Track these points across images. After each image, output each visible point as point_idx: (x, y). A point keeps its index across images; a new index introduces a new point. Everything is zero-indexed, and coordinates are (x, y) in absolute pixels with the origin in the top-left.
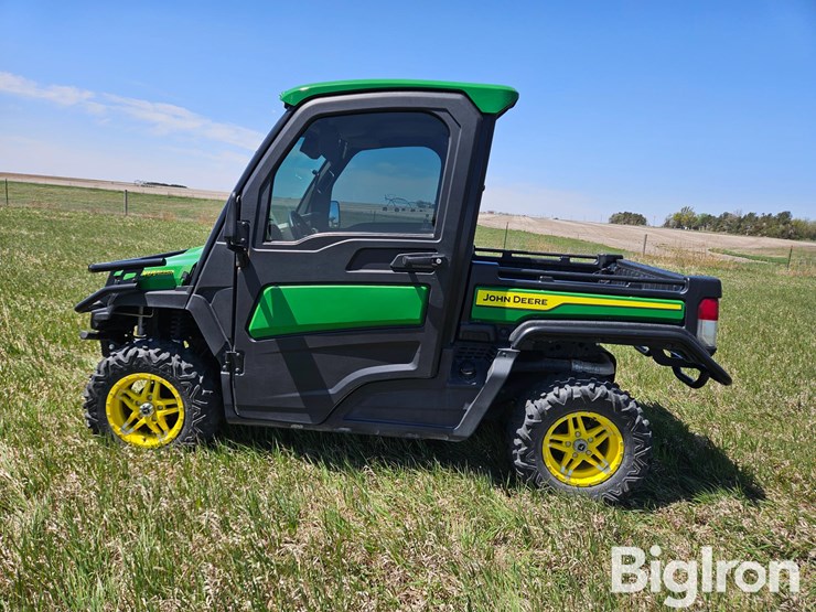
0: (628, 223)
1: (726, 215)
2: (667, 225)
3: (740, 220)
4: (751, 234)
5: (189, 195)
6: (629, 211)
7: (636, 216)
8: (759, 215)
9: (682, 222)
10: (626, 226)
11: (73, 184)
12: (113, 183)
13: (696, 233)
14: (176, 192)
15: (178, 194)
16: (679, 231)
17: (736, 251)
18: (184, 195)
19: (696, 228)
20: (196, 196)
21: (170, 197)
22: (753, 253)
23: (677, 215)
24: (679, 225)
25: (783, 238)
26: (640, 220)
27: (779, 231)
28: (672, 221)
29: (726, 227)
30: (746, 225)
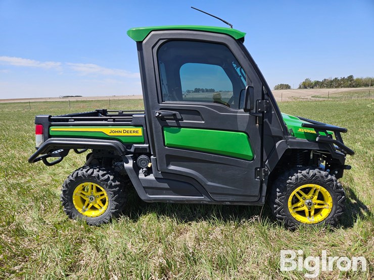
0: (282, 89)
1: (325, 80)
2: (300, 88)
3: (332, 82)
4: (336, 87)
5: (85, 100)
7: (286, 85)
8: (339, 78)
9: (306, 85)
10: (282, 90)
11: (36, 101)
12: (50, 98)
13: (312, 90)
14: (79, 99)
15: (80, 100)
16: (305, 90)
17: (322, 96)
18: (83, 100)
19: (312, 88)
20: (88, 100)
21: (77, 101)
22: (330, 96)
23: (303, 83)
24: (305, 88)
25: (351, 87)
26: (288, 87)
27: (348, 84)
28: (302, 86)
29: (325, 85)
30: (334, 84)
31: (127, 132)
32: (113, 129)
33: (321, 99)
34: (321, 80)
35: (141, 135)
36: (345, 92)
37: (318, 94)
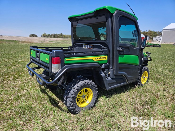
0: (34, 36)
1: (52, 34)
2: (42, 37)
3: (55, 35)
4: (57, 38)
6: (33, 34)
7: (35, 35)
8: (57, 34)
9: (44, 36)
10: (33, 37)
13: (47, 38)
16: (44, 38)
17: (53, 41)
19: (47, 37)
22: (56, 41)
23: (43, 34)
25: (62, 38)
26: (36, 36)
27: (61, 37)
28: (43, 36)
29: (52, 37)
30: (56, 36)
31: (102, 58)
32: (96, 57)
33: (53, 43)
34: (51, 34)
35: (107, 59)
36: (61, 40)
37: (51, 40)
